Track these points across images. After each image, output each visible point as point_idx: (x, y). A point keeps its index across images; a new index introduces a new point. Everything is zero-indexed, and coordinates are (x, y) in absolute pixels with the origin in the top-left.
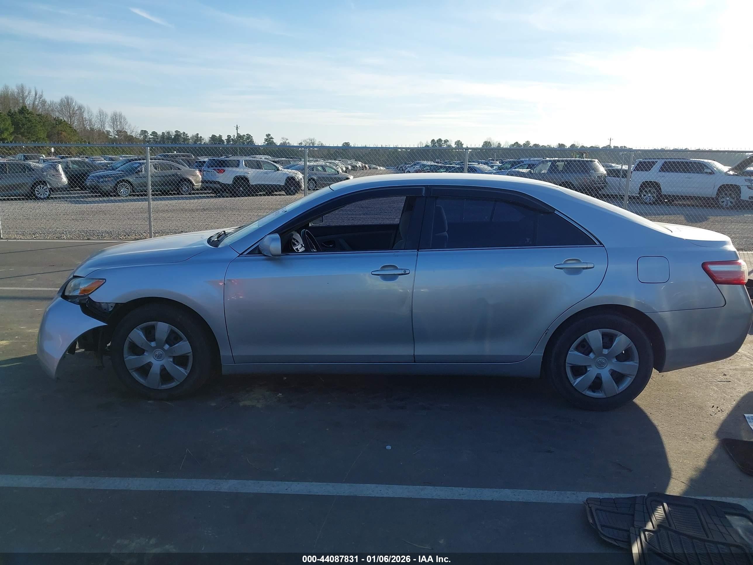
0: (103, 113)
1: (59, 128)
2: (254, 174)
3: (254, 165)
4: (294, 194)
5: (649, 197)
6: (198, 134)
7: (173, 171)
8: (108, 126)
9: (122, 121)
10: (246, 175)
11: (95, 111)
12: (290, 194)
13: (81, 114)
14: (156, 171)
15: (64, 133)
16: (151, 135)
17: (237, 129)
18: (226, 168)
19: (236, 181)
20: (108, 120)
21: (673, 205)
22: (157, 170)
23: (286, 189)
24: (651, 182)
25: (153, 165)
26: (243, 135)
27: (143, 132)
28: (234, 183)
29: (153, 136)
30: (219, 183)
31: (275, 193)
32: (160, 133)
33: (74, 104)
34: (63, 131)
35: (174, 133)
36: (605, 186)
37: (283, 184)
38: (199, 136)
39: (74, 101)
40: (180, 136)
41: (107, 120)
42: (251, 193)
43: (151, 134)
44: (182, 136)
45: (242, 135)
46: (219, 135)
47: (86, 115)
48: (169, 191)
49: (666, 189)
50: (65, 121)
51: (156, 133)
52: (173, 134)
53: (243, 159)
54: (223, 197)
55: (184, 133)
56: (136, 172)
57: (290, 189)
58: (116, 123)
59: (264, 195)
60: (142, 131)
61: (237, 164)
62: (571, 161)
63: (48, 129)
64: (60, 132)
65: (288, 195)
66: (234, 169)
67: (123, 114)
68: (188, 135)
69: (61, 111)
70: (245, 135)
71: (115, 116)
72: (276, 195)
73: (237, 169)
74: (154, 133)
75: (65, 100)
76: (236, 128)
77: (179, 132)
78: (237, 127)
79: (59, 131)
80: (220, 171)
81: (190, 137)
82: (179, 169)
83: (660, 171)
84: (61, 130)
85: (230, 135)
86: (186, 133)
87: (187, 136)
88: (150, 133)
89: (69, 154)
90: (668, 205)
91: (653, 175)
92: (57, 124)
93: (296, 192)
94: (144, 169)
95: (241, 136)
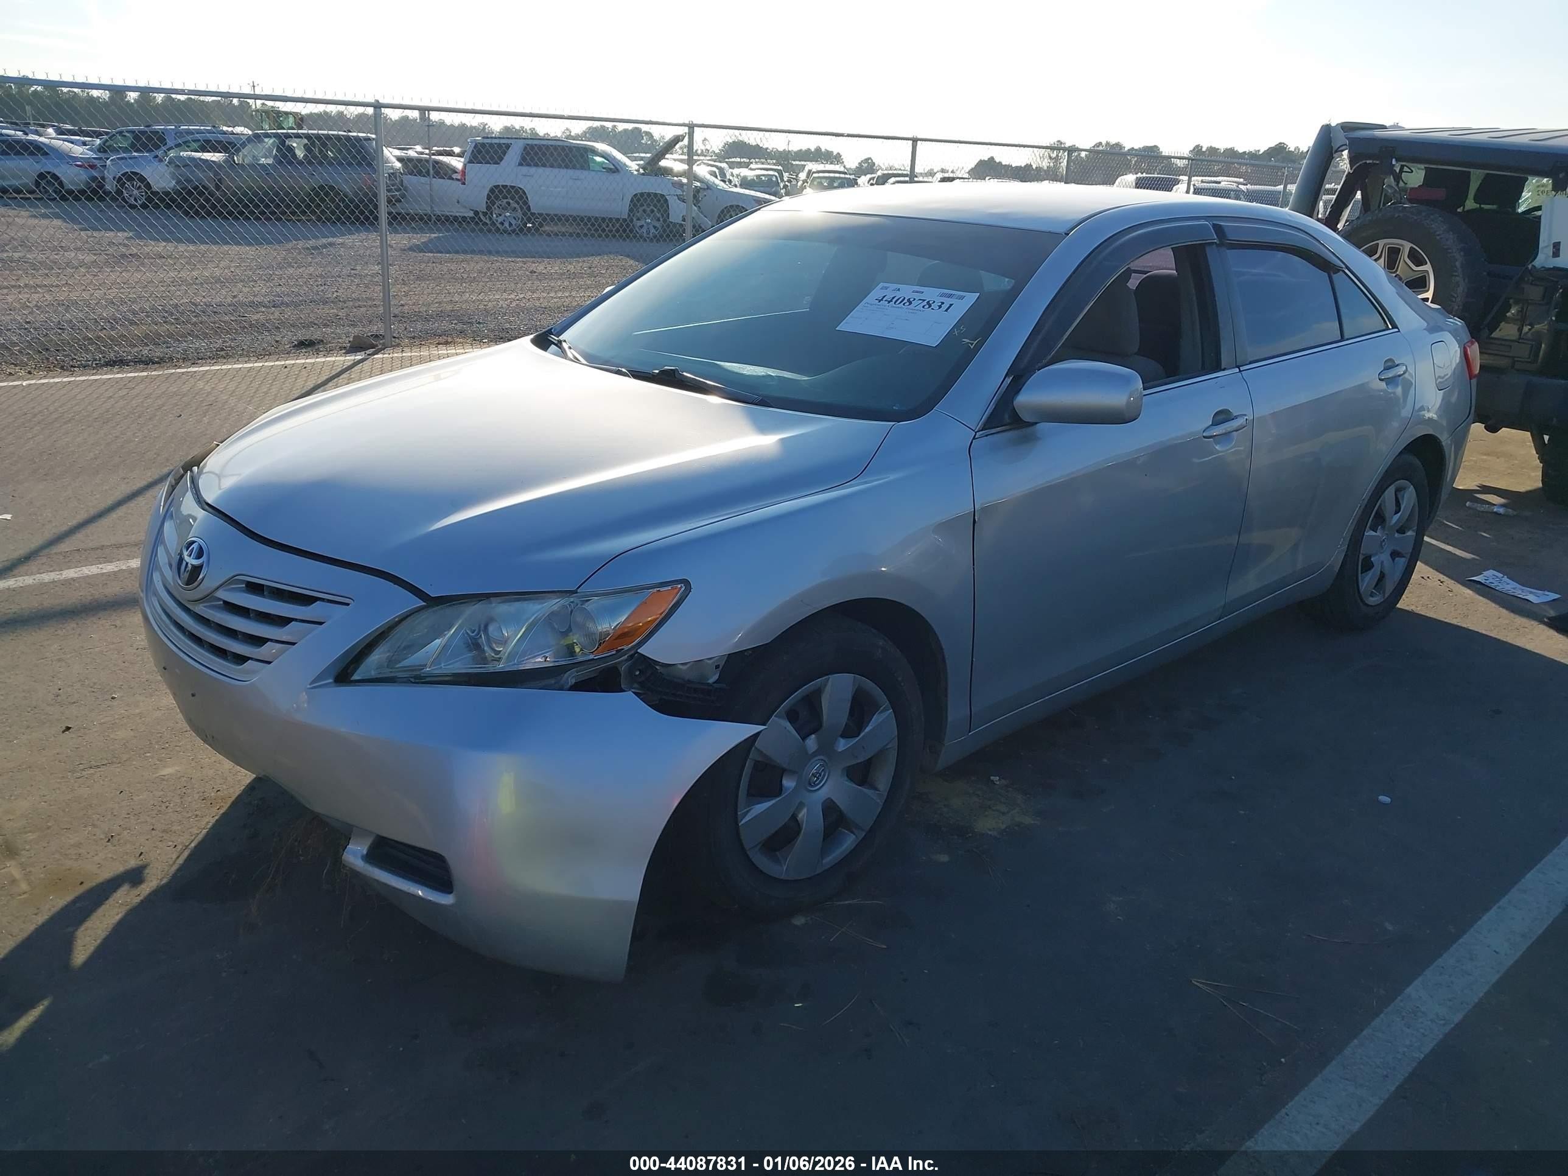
5: (508, 217)
21: (541, 234)
24: (505, 187)
36: (404, 196)
49: (538, 202)
62: (328, 137)
83: (520, 164)
90: (533, 235)
91: (508, 172)
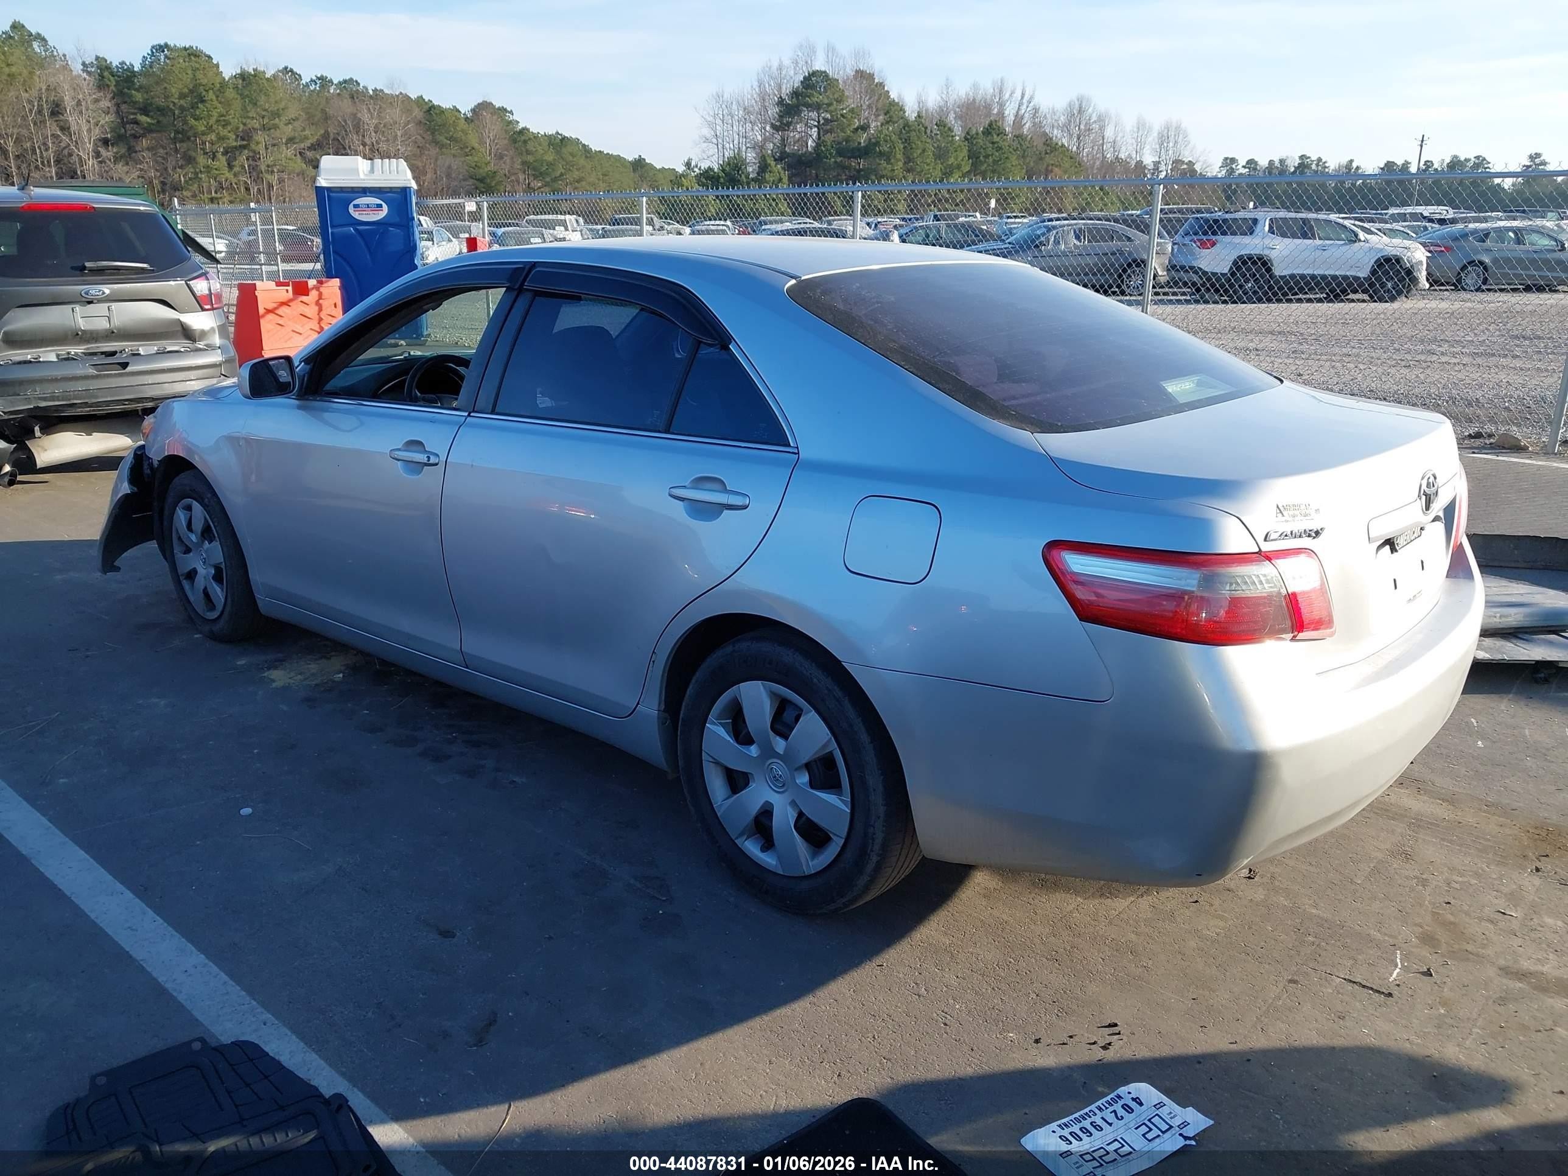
0: (1144, 125)
1: (1049, 159)
2: (1285, 253)
3: (1289, 228)
4: (1393, 299)
6: (1351, 161)
7: (1115, 244)
8: (1149, 152)
9: (1180, 139)
10: (1266, 252)
11: (1129, 123)
12: (1381, 300)
13: (1102, 129)
14: (1079, 244)
15: (1056, 170)
16: (1244, 167)
17: (1421, 146)
18: (1220, 237)
19: (1239, 268)
20: (1152, 140)
22: (1081, 242)
23: (1371, 285)
25: (1075, 232)
26: (1466, 160)
27: (1228, 161)
28: (1233, 274)
29: (1247, 170)
30: (1195, 270)
31: (1351, 296)
32: (1263, 162)
33: (1090, 110)
34: (1057, 166)
35: (1297, 162)
37: (1363, 274)
38: (1354, 165)
39: (1092, 105)
40: (1308, 166)
41: (1150, 139)
42: (1275, 294)
43: (1244, 164)
44: (1314, 167)
45: (1462, 159)
46: (1403, 162)
47: (1109, 133)
48: (1110, 287)
50: (1063, 145)
51: (1256, 163)
52: (1293, 163)
53: (1265, 217)
54: (1206, 302)
55: (1320, 160)
56: (1037, 246)
57: (1383, 285)
58: (1165, 145)
59: (1320, 301)
60: (1226, 159)
61: (1250, 227)
63: (1029, 163)
64: (1050, 168)
65: (1375, 301)
66: (1237, 239)
67: (1183, 126)
68: (1327, 165)
69: (1066, 128)
70: (1470, 160)
71: (1166, 131)
72: (1353, 301)
73: (1246, 240)
74: (1251, 163)
75: (1077, 102)
76: (1420, 143)
77: (1309, 157)
78: (1422, 141)
79: (1048, 166)
80: (1203, 245)
81: (1332, 168)
82: (1129, 239)
84: (1052, 165)
85: (1432, 162)
86: (1323, 161)
87: (1326, 167)
88: (1242, 162)
89: (1021, 211)
92: (1047, 153)
93: (1399, 293)
94: (1053, 239)
95: (1459, 161)
